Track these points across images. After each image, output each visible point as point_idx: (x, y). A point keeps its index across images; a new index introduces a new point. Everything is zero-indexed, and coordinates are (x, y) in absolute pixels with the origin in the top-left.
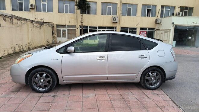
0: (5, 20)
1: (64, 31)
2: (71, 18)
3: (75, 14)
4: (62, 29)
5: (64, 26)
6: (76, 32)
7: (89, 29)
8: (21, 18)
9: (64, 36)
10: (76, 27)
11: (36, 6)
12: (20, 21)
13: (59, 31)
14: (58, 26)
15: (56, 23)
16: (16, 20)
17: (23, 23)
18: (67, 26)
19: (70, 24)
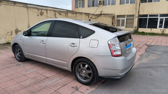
0: (60, 14)
1: (123, 21)
2: (131, 8)
3: (135, 4)
4: (121, 19)
5: (123, 16)
6: (134, 21)
7: (148, 17)
8: (76, 12)
9: (123, 25)
10: (135, 16)
11: (104, 2)
12: (75, 14)
13: (118, 21)
14: (118, 16)
15: (117, 14)
16: (71, 14)
17: (77, 15)
18: (126, 16)
19: (129, 14)
